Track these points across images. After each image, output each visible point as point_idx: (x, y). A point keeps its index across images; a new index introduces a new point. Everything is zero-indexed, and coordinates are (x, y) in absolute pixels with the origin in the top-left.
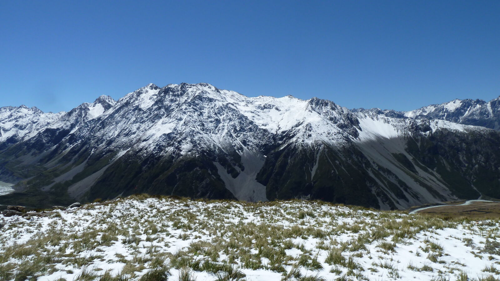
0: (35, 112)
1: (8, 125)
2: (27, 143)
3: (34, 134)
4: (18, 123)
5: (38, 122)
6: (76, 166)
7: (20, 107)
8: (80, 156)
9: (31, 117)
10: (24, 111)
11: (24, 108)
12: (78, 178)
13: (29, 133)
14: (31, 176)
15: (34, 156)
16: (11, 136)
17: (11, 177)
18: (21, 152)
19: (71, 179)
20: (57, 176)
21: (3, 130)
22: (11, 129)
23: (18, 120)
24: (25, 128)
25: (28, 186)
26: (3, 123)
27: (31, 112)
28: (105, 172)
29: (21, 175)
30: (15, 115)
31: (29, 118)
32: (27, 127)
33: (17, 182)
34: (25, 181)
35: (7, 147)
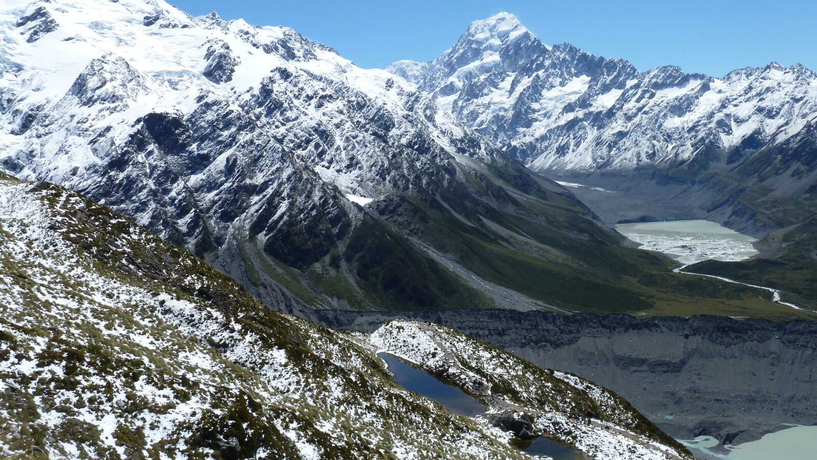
0: (798, 77)
1: (745, 109)
2: (782, 149)
3: (797, 127)
4: (763, 104)
5: (805, 100)
7: (768, 67)
9: (789, 89)
10: (776, 75)
11: (776, 68)
13: (787, 124)
14: (793, 223)
15: (796, 177)
16: (750, 132)
17: (750, 222)
18: (769, 168)
21: (735, 120)
22: (750, 117)
23: (764, 96)
24: (778, 113)
25: (784, 245)
26: (736, 106)
27: (790, 77)
29: (769, 218)
30: (758, 87)
31: (786, 90)
32: (782, 113)
33: (762, 234)
34: (780, 233)
35: (741, 156)
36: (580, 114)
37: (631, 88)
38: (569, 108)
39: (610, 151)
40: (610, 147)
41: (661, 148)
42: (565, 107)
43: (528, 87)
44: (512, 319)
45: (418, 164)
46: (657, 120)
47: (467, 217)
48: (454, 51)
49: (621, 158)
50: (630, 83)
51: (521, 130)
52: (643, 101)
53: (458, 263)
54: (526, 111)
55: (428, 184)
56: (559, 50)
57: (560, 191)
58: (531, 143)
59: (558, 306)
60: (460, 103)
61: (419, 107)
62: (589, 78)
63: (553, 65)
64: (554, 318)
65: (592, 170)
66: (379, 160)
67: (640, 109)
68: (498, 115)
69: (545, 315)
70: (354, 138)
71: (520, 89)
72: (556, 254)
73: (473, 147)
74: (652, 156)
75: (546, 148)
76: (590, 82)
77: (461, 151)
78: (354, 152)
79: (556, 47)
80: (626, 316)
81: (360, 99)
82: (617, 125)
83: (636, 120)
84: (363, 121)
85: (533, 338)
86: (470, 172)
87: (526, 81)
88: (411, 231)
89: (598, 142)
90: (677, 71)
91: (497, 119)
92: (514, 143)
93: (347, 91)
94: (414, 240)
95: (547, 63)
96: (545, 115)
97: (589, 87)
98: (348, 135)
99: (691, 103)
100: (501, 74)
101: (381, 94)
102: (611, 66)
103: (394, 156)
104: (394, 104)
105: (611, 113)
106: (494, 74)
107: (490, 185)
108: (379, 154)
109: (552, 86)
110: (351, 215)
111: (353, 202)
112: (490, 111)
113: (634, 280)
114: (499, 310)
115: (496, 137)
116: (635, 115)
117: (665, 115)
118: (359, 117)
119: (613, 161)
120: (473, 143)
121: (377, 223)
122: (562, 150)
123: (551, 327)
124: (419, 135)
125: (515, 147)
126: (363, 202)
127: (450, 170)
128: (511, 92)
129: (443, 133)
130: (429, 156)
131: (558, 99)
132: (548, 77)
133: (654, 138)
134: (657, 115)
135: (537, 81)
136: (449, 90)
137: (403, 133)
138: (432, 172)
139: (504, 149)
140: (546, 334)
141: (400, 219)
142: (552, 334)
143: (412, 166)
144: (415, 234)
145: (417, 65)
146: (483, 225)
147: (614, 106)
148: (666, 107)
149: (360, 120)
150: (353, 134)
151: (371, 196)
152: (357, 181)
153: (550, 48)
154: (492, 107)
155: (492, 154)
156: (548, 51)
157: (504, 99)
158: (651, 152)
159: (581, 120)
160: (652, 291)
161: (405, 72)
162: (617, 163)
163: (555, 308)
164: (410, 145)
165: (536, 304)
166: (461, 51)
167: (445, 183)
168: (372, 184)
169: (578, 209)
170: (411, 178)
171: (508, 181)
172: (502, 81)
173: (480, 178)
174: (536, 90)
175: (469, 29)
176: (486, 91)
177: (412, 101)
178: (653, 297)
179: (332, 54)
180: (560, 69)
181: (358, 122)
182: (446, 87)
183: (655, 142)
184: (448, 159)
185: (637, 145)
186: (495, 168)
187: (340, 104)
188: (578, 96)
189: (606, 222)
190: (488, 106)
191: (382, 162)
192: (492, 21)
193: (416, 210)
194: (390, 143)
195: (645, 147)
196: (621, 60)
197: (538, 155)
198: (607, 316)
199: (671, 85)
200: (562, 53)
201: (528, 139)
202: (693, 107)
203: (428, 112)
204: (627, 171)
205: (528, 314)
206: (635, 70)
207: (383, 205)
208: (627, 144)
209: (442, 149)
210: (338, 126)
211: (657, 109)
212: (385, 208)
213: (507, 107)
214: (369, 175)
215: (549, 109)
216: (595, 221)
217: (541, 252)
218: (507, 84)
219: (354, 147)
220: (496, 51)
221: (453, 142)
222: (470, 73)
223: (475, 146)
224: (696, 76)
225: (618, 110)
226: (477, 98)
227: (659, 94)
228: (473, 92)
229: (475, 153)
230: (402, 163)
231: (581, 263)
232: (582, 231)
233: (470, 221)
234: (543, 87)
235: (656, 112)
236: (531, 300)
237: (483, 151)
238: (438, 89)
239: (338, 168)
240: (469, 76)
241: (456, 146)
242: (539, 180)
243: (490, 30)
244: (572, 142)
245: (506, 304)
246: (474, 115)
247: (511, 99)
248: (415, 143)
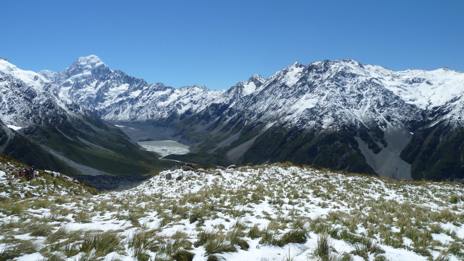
0: (204, 90)
1: (186, 101)
2: (198, 115)
3: (203, 107)
4: (192, 99)
5: (206, 98)
6: (233, 135)
7: (194, 86)
8: (236, 126)
9: (201, 94)
10: (197, 89)
11: (197, 87)
12: (235, 144)
13: (200, 107)
14: (202, 141)
15: (203, 125)
16: (188, 109)
17: (187, 141)
18: (194, 122)
19: (230, 145)
20: (219, 142)
21: (183, 104)
22: (188, 103)
23: (193, 96)
24: (197, 103)
25: (199, 149)
26: (183, 99)
27: (201, 90)
28: (255, 141)
29: (194, 139)
30: (191, 93)
31: (200, 95)
32: (199, 102)
33: (191, 145)
34: (197, 144)
35: (185, 117)
36: (125, 98)
37: (145, 90)
38: (120, 96)
39: (136, 114)
40: (136, 112)
41: (156, 113)
42: (119, 95)
43: (103, 86)
44: (89, 179)
45: (47, 113)
46: (155, 103)
47: (71, 136)
48: (70, 68)
49: (140, 116)
50: (145, 88)
51: (100, 103)
52: (150, 95)
53: (64, 156)
54: (102, 96)
55: (52, 122)
56: (117, 73)
57: (115, 128)
58: (104, 109)
59: (110, 173)
60: (72, 91)
61: (51, 90)
62: (129, 85)
63: (114, 78)
64: (108, 178)
65: (129, 121)
66: (27, 110)
67: (148, 98)
68: (89, 97)
69: (104, 177)
70: (13, 99)
71: (99, 87)
72: (111, 152)
73: (77, 108)
74: (152, 116)
75: (110, 111)
76: (129, 86)
77: (71, 110)
78: (13, 105)
79: (115, 71)
80: (139, 176)
81: (19, 83)
82: (139, 104)
83: (147, 102)
84: (19, 92)
85: (98, 187)
86: (73, 118)
87: (102, 84)
88: (41, 142)
89: (132, 110)
90: (163, 85)
91: (89, 98)
92: (96, 109)
93: (12, 78)
94: (43, 146)
95: (112, 77)
96: (110, 98)
97: (129, 88)
98: (10, 97)
99: (167, 97)
100: (91, 80)
101: (31, 82)
102: (138, 81)
103: (35, 108)
104: (37, 86)
105: (137, 99)
106: (88, 79)
107: (83, 124)
108: (26, 107)
109: (113, 87)
110: (8, 134)
111: (10, 128)
112: (86, 95)
113: (143, 162)
114: (83, 175)
115: (88, 106)
116: (147, 100)
117: (158, 101)
118: (17, 90)
119: (138, 117)
120: (77, 107)
121: (22, 138)
122: (117, 113)
123: (106, 182)
124: (49, 100)
125: (97, 110)
126: (16, 128)
127: (64, 117)
128: (96, 87)
129: (62, 101)
130: (54, 110)
131: (116, 92)
132: (112, 83)
133: (154, 109)
134: (155, 101)
135: (107, 84)
136: (67, 84)
137: (40, 100)
138: (54, 117)
139: (92, 111)
140: (104, 185)
141: (36, 137)
142: (107, 185)
143: (44, 113)
144: (44, 143)
145: (52, 73)
146: (78, 140)
147: (138, 96)
148: (158, 98)
149: (17, 91)
150: (13, 97)
151: (21, 126)
152: (14, 119)
153: (113, 72)
154: (87, 93)
155: (85, 112)
156: (112, 72)
157: (93, 90)
158: (152, 114)
159: (125, 101)
160: (150, 166)
161: (46, 75)
162: (139, 118)
163: (109, 174)
164: (44, 105)
165: (100, 172)
166: (74, 69)
167: (61, 122)
168: (22, 121)
169: (122, 135)
170: (43, 119)
171: (92, 123)
172: (92, 83)
173: (79, 121)
174: (106, 88)
175: (77, 60)
176: (84, 86)
177: (47, 87)
178: (150, 168)
179: (6, 62)
180: (117, 80)
181: (16, 92)
182: (66, 83)
183: (154, 111)
184: (63, 112)
185: (147, 112)
186: (86, 117)
187: (6, 83)
188: (124, 91)
189: (133, 140)
190: (85, 93)
191: (28, 111)
192: (88, 58)
193: (44, 133)
194: (33, 103)
195: (150, 113)
196: (142, 79)
197: (106, 114)
198: (131, 176)
199: (160, 90)
200: (118, 74)
201: (102, 107)
202: (168, 99)
203: (55, 92)
204: (143, 121)
205: (96, 177)
206: (147, 83)
207: (27, 130)
208: (143, 111)
209: (61, 108)
210: (4, 93)
211: (155, 98)
212: (28, 132)
213: (93, 93)
214: (20, 116)
215: (112, 96)
216: (129, 140)
217: (104, 152)
218: (94, 84)
219: (13, 103)
220: (89, 70)
221: (67, 105)
222: (77, 78)
223: (78, 108)
224: (169, 88)
225: (140, 98)
226: (80, 89)
227: (156, 93)
228: (78, 86)
229: (77, 111)
230: (39, 112)
231: (122, 156)
232: (123, 143)
233: (72, 138)
234: (110, 87)
235: (155, 99)
236: (98, 171)
237: (81, 110)
238: (62, 84)
239: (3, 112)
240: (77, 79)
241: (68, 107)
242: (106, 124)
243: (87, 62)
244: (121, 110)
245: (86, 173)
246: (78, 96)
247: (95, 90)
248: (47, 104)
